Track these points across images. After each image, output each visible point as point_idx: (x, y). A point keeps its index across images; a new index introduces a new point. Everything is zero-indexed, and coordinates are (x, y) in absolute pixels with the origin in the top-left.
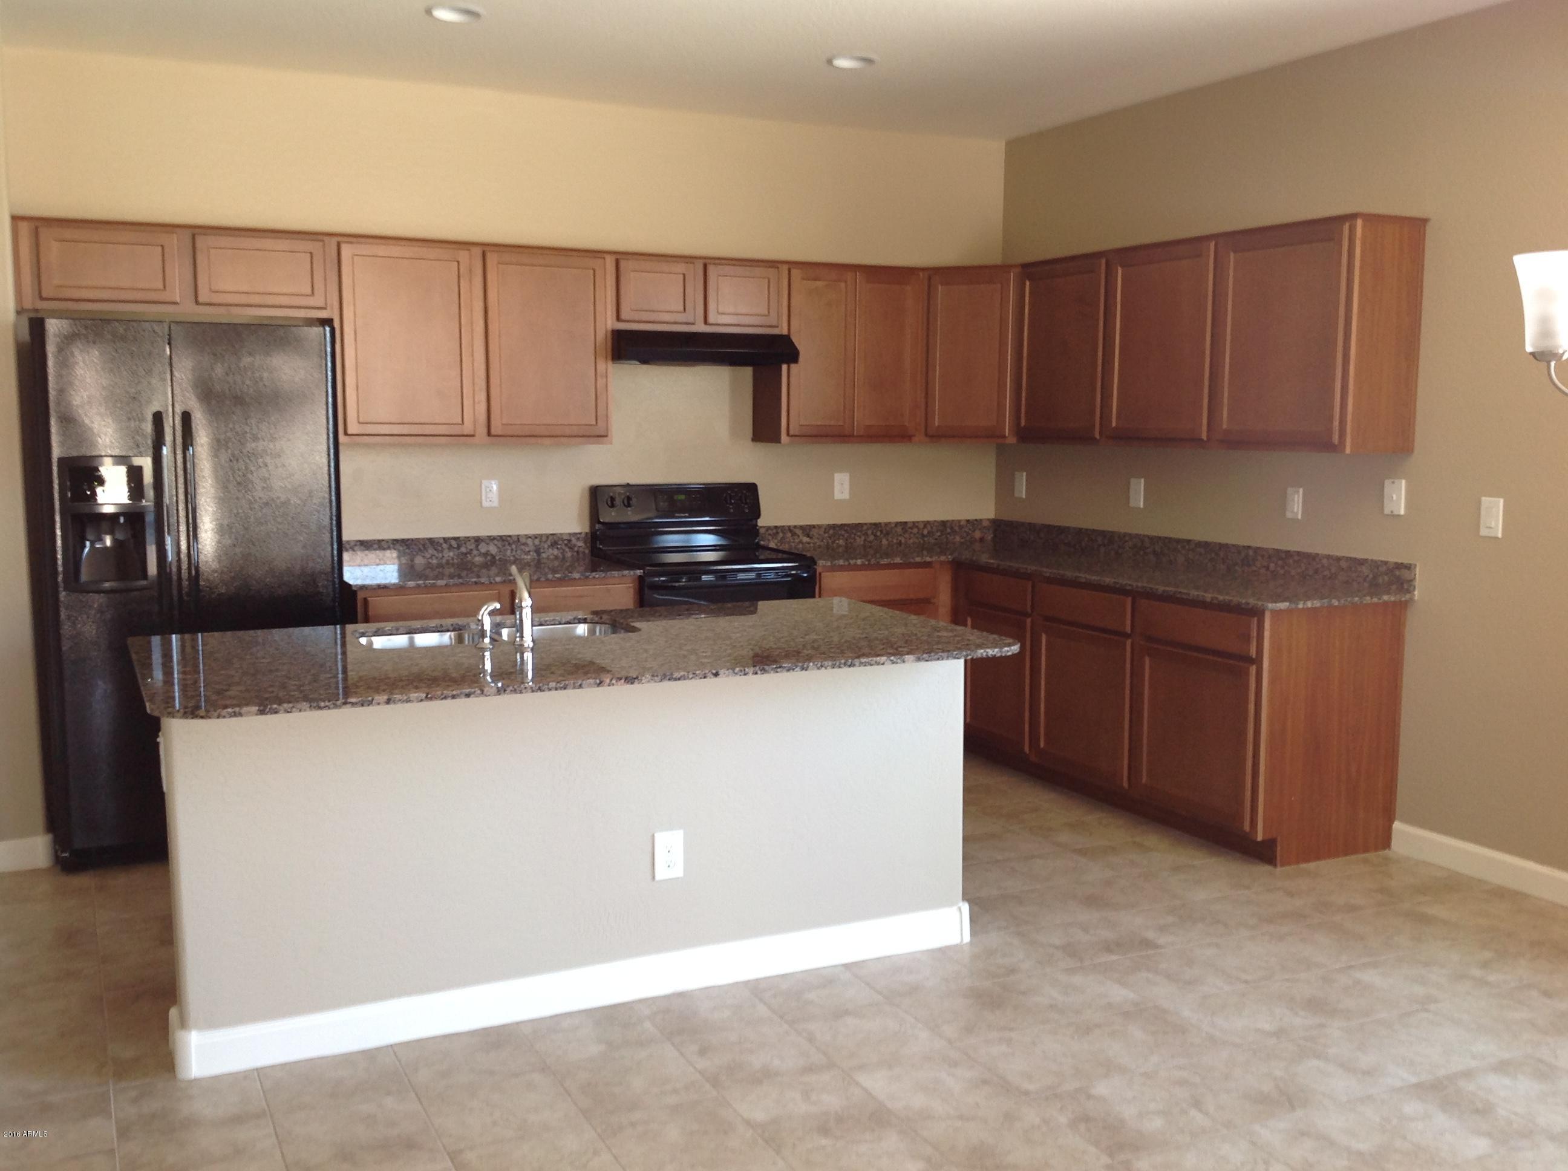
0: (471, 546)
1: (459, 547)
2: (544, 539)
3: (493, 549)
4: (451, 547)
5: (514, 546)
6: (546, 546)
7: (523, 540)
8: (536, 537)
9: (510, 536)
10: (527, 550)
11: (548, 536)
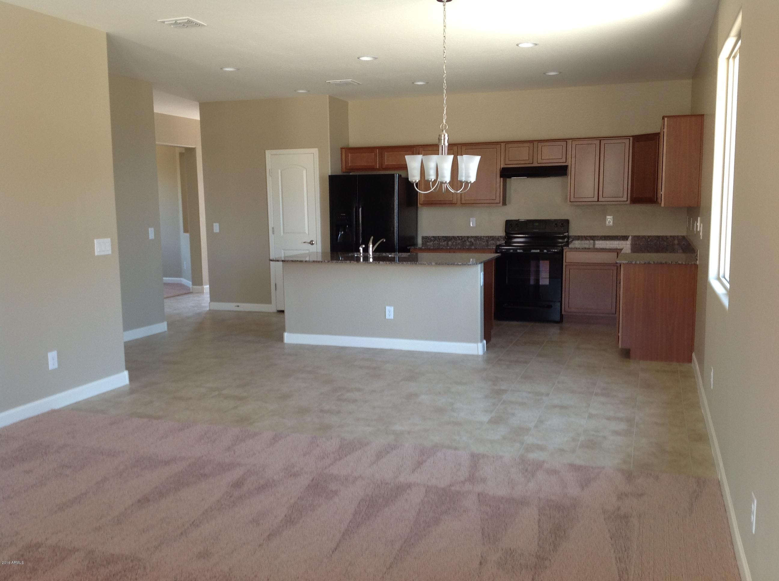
0: (466, 239)
1: (462, 239)
2: (490, 237)
3: (473, 240)
4: (459, 239)
5: (479, 240)
6: (490, 240)
7: (482, 238)
8: (487, 237)
9: (478, 236)
10: (484, 241)
11: (491, 237)
